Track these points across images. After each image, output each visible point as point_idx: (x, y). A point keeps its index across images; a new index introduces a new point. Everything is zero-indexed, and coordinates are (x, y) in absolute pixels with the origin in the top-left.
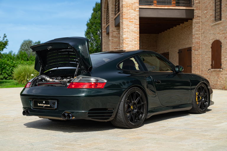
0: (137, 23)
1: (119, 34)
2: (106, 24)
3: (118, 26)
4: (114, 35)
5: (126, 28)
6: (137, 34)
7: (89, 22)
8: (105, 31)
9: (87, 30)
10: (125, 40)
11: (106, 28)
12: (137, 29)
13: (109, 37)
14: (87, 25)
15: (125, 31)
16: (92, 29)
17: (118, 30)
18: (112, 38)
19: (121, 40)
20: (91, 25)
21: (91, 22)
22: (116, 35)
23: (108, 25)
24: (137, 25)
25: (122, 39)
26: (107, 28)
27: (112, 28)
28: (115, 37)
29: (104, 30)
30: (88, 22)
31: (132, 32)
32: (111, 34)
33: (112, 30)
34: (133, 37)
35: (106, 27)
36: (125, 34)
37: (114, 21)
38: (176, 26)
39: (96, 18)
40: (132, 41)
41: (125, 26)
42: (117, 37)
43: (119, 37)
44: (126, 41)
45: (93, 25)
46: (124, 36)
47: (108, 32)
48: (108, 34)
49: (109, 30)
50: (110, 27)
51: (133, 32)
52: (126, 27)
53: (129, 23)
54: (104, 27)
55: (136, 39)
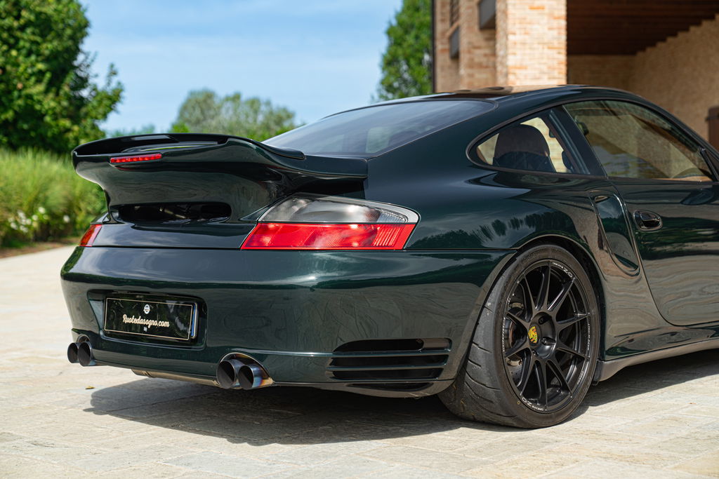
0: (556, 13)
1: (494, 54)
2: (448, 23)
3: (489, 26)
4: (477, 60)
5: (518, 32)
6: (559, 53)
7: (394, 22)
8: (447, 46)
9: (389, 51)
10: (514, 74)
11: (451, 38)
12: (559, 33)
13: (458, 67)
14: (390, 32)
15: (515, 43)
16: (405, 45)
17: (491, 43)
18: (470, 71)
19: (498, 74)
20: (400, 32)
21: (400, 24)
22: (484, 60)
23: (455, 25)
24: (559, 18)
25: (504, 70)
26: (454, 38)
27: (469, 36)
28: (480, 66)
29: (442, 44)
30: (390, 23)
31: (539, 44)
32: (464, 58)
33: (470, 43)
34: (545, 64)
35: (448, 34)
36: (514, 54)
37: (476, 12)
38: (698, 24)
39: (417, 10)
40: (539, 78)
41: (514, 24)
42: (487, 67)
43: (495, 67)
44: (517, 79)
45: (407, 32)
46: (511, 61)
47: (454, 51)
48: (456, 57)
49: (458, 43)
50: (463, 32)
51: (544, 44)
52: (518, 26)
53: (528, 11)
54: (443, 33)
55: (554, 69)
